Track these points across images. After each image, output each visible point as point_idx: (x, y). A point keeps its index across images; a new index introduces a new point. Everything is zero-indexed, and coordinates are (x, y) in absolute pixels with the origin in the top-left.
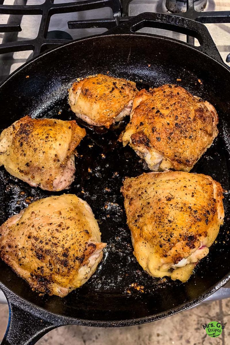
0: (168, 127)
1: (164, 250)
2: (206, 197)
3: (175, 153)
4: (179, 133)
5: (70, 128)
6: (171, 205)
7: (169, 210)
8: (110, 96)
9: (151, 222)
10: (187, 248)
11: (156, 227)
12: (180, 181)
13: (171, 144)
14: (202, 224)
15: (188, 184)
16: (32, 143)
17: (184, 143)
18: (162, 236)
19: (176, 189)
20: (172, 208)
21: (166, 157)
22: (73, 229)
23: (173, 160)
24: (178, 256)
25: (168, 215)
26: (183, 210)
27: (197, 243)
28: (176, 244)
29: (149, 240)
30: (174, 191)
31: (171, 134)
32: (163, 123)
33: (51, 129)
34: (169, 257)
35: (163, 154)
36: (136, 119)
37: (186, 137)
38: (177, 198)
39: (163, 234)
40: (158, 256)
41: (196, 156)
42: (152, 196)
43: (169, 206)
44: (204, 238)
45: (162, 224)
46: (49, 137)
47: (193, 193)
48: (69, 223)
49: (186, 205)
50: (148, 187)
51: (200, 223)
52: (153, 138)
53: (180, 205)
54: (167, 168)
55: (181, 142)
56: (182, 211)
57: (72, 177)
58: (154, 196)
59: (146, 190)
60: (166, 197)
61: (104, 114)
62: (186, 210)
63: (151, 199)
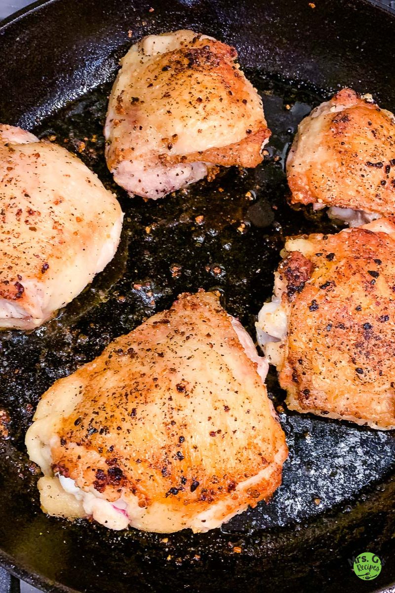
0: (351, 310)
1: (72, 433)
2: (229, 466)
3: (306, 356)
4: (352, 342)
5: (249, 132)
6: (170, 399)
7: (158, 401)
8: (358, 167)
9: (123, 379)
10: (92, 476)
11: (114, 394)
12: (236, 392)
13: (319, 337)
14: (161, 485)
15: (239, 412)
16: (177, 84)
17: (339, 365)
18: (97, 413)
19: (211, 393)
20: (164, 404)
21: (288, 344)
22: (36, 239)
23: (291, 361)
24: (69, 465)
25: (146, 402)
26: (169, 428)
27: (113, 492)
28: (93, 448)
29: (89, 395)
30: (205, 389)
31: (342, 326)
32: (354, 298)
33: (221, 100)
34: (63, 449)
35: (290, 333)
36: (338, 241)
37: (353, 361)
38: (191, 403)
39: (102, 413)
40: (59, 426)
41: (329, 406)
42: (179, 354)
43: (167, 396)
44: (137, 504)
45: (124, 400)
46: (202, 105)
47: (219, 431)
48: (46, 227)
49: (184, 430)
50: (199, 337)
51: (159, 478)
52: (311, 295)
53: (177, 417)
54: (270, 358)
55: (336, 356)
56: (166, 425)
57: (157, 191)
58: (181, 357)
59: (191, 336)
60: (183, 380)
61: (314, 177)
62: (173, 435)
63: (173, 355)
